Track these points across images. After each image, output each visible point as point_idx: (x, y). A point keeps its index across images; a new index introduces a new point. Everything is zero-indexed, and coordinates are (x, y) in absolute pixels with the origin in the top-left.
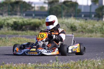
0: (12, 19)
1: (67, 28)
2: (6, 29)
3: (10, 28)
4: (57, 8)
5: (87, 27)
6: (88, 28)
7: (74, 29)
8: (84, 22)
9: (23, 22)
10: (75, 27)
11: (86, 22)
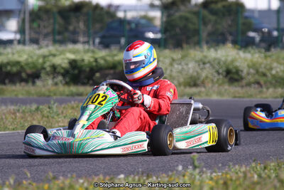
0: (65, 55)
1: (216, 75)
2: (50, 82)
3: (60, 78)
4: (187, 19)
5: (271, 69)
6: (274, 72)
7: (236, 77)
8: (263, 55)
9: (96, 60)
10: (238, 71)
11: (266, 57)
